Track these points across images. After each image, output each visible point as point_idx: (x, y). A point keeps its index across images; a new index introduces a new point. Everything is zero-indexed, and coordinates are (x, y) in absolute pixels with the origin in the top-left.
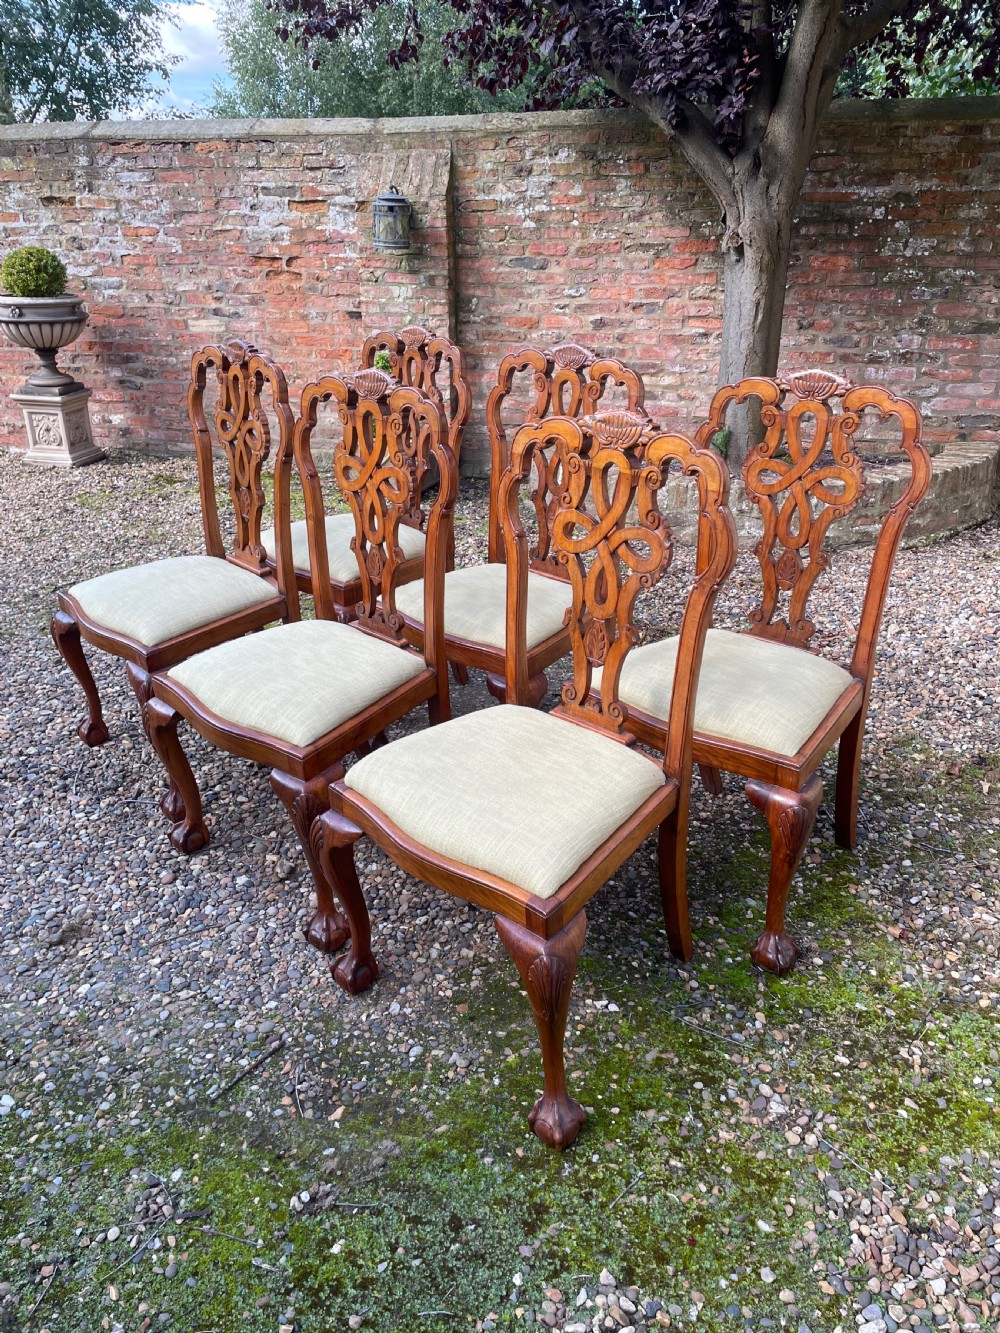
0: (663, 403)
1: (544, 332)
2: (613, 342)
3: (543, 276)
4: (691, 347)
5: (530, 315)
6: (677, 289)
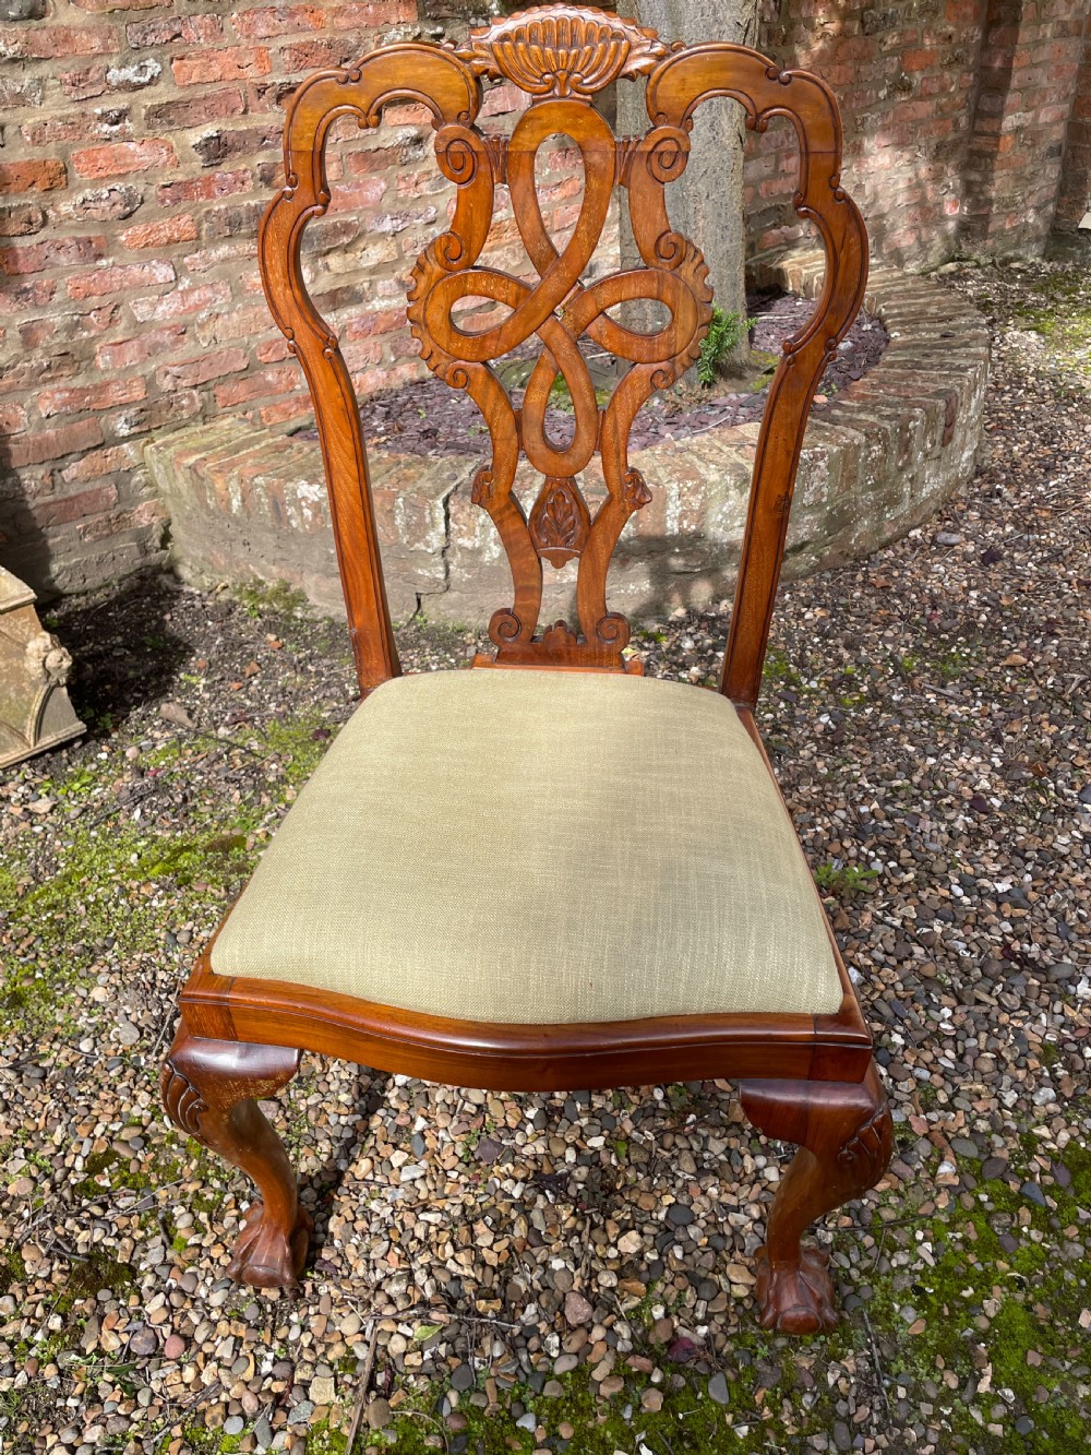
0: (378, 305)
1: (88, 193)
2: (256, 189)
3: (43, 37)
4: (402, 172)
5: (37, 153)
6: (353, 41)
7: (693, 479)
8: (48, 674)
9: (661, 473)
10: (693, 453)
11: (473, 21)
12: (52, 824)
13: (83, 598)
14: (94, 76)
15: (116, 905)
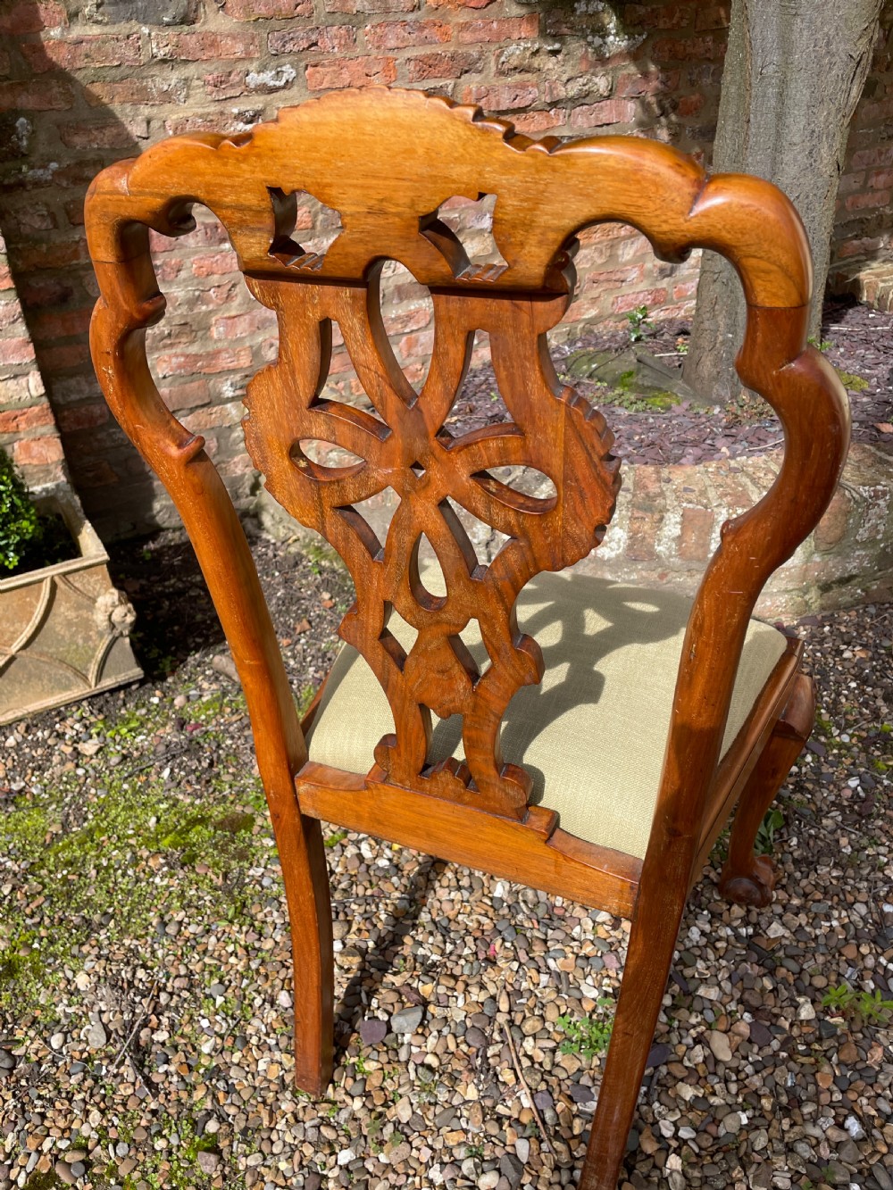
6: (475, 55)
7: (744, 506)
8: (112, 626)
9: (712, 493)
10: (748, 475)
11: (590, 38)
12: (94, 768)
13: (178, 533)
14: (234, 78)
15: (124, 875)
